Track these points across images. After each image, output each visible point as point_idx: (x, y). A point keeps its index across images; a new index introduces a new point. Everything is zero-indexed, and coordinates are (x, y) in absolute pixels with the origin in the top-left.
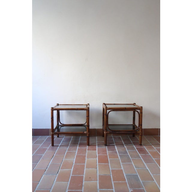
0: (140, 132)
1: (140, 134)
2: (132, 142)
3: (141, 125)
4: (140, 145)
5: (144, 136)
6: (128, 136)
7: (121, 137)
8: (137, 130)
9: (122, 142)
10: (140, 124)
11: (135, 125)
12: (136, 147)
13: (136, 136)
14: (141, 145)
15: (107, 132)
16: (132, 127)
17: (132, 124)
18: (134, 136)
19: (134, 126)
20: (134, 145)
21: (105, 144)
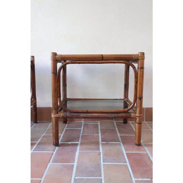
0: (137, 115)
1: (138, 120)
2: (119, 135)
3: (141, 98)
4: (136, 145)
5: (146, 122)
6: (115, 121)
7: (99, 123)
8: (131, 111)
9: (98, 136)
10: (138, 96)
11: (128, 100)
12: (126, 150)
13: (130, 122)
14: (139, 145)
15: (57, 115)
16: (122, 105)
17: (123, 98)
18: (125, 122)
19: (126, 103)
20: (123, 144)
21: (54, 141)
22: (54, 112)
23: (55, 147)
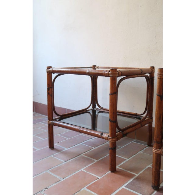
21: (153, 182)
22: (155, 146)
23: (153, 190)
